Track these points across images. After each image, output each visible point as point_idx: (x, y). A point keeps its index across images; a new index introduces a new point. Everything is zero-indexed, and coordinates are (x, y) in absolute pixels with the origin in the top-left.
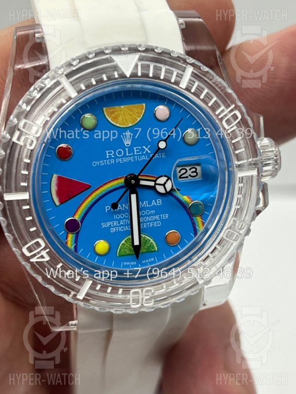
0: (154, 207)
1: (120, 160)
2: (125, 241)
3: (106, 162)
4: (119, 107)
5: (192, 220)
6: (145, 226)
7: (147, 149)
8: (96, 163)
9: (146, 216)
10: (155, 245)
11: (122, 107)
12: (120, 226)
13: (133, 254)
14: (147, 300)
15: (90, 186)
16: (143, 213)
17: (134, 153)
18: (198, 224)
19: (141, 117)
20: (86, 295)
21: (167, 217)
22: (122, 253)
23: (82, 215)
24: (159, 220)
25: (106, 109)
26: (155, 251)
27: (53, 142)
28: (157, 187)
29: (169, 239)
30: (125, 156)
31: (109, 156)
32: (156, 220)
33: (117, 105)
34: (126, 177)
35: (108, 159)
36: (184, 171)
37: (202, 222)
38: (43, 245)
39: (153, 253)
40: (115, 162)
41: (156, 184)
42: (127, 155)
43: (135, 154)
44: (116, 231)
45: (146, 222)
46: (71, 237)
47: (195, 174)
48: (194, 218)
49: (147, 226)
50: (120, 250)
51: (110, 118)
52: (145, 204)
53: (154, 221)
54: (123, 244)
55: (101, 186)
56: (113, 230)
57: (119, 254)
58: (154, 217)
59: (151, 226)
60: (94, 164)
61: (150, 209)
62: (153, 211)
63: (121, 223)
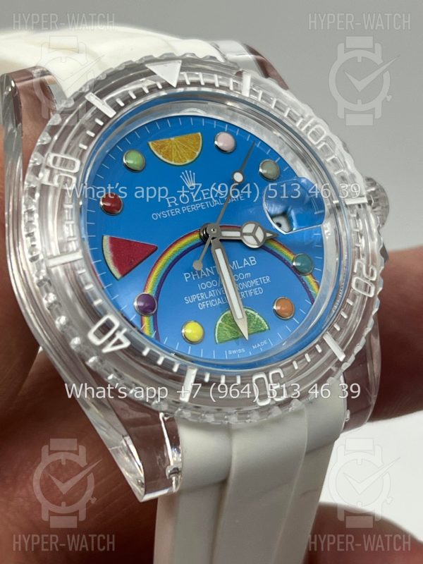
0: (247, 269)
1: (187, 208)
2: (222, 320)
3: (170, 212)
4: (168, 139)
5: (301, 281)
6: (243, 296)
7: (218, 191)
9: (241, 281)
10: (263, 321)
11: (172, 139)
12: (210, 299)
13: (237, 338)
15: (157, 248)
16: (236, 277)
17: (202, 198)
18: (312, 286)
19: (200, 149)
21: (268, 280)
22: (222, 338)
23: (155, 288)
25: (152, 144)
26: (265, 330)
28: (245, 238)
30: (191, 202)
31: (171, 204)
32: (255, 286)
33: (166, 138)
35: (170, 208)
37: (316, 282)
39: (263, 333)
40: (181, 211)
41: (242, 234)
42: (195, 201)
43: (205, 198)
44: (206, 306)
45: (243, 290)
46: (147, 321)
48: (304, 277)
49: (245, 295)
50: (219, 333)
51: (160, 154)
52: (235, 265)
53: (253, 288)
54: (220, 325)
55: (171, 246)
56: (202, 306)
57: (218, 339)
58: (252, 283)
59: (251, 295)
60: (155, 216)
61: (244, 271)
62: (249, 274)
63: (211, 295)
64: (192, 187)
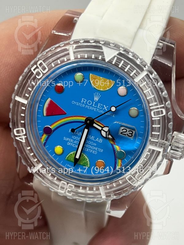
0: (96, 142)
1: (88, 107)
2: (73, 153)
3: (80, 104)
4: (99, 77)
5: (115, 160)
6: (87, 150)
7: (105, 108)
8: (74, 102)
9: (90, 145)
10: (89, 163)
11: (101, 78)
12: (74, 143)
13: (72, 162)
15: (66, 114)
16: (89, 142)
18: (118, 164)
19: (110, 88)
21: (102, 151)
22: (68, 159)
23: (56, 127)
24: (96, 151)
25: (92, 75)
27: (56, 80)
28: (102, 131)
30: (91, 106)
31: (83, 102)
32: (95, 150)
34: (88, 118)
36: (125, 131)
37: (121, 164)
38: (24, 132)
40: (85, 106)
41: (102, 129)
42: (93, 106)
43: (98, 107)
44: (70, 145)
45: (89, 149)
46: (45, 136)
47: (131, 135)
48: (117, 159)
49: (88, 150)
50: (68, 157)
51: (92, 80)
52: (92, 138)
53: (93, 150)
54: (71, 154)
55: (72, 117)
56: (69, 144)
57: (67, 158)
58: (94, 148)
59: (91, 152)
61: (94, 142)
62: (95, 144)
63: (75, 142)
64: (96, 100)
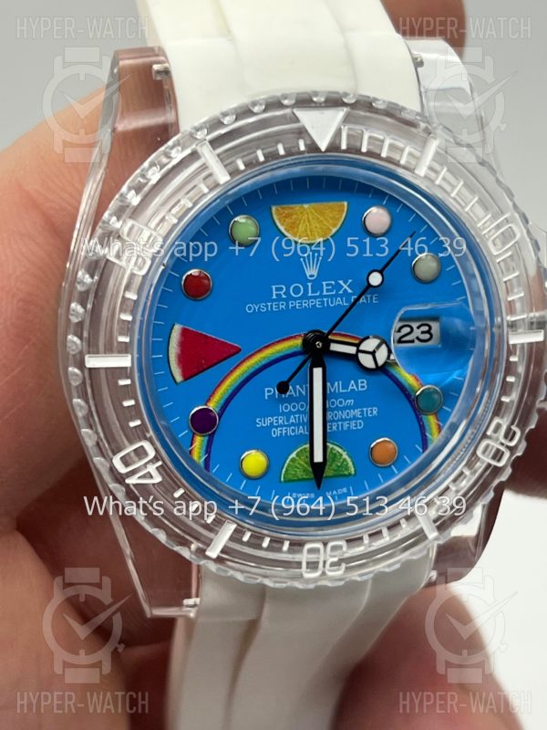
0: (352, 394)
1: (297, 303)
2: (297, 455)
3: (272, 306)
4: (300, 205)
5: (419, 420)
6: (334, 428)
7: (345, 287)
8: (251, 308)
9: (337, 408)
10: (350, 464)
11: (306, 206)
12: (289, 426)
13: (311, 479)
14: (333, 564)
15: (240, 350)
16: (333, 403)
17: (322, 291)
18: (430, 429)
19: (338, 227)
20: (222, 551)
21: (375, 412)
22: (290, 477)
23: (222, 402)
24: (360, 419)
25: (277, 210)
26: (350, 474)
27: (178, 264)
28: (361, 356)
29: (377, 454)
30: (305, 296)
31: (276, 295)
32: (355, 418)
33: (298, 203)
34: (306, 335)
35: (275, 300)
36: (407, 330)
37: (439, 425)
38: (152, 454)
39: (345, 478)
40: (287, 306)
41: (358, 351)
42: (310, 294)
43: (325, 293)
44: (281, 434)
45: (336, 421)
46: (199, 441)
47: (427, 336)
48: (424, 417)
49: (338, 428)
50: (287, 470)
51: (283, 225)
52: (336, 387)
53: (350, 420)
54: (293, 460)
55: (260, 351)
56: (276, 433)
57: (284, 478)
58: (352, 413)
59: (345, 428)
60: (250, 308)
61: (346, 396)
62: (351, 401)
63: (292, 420)
64: (311, 276)
